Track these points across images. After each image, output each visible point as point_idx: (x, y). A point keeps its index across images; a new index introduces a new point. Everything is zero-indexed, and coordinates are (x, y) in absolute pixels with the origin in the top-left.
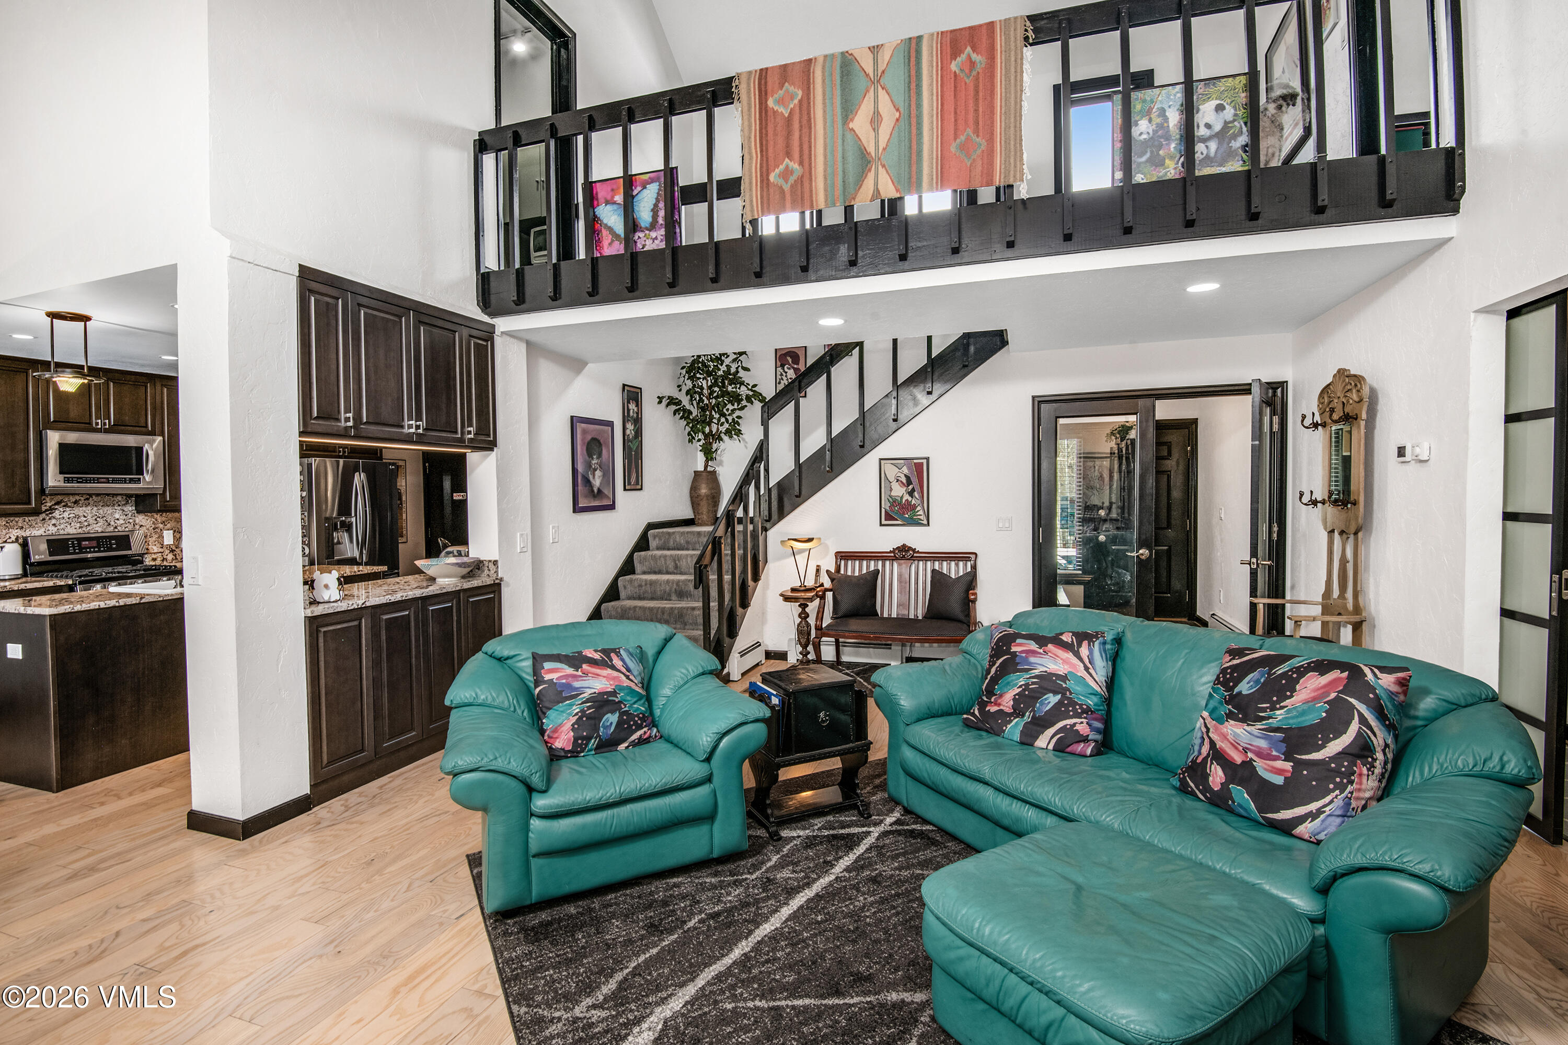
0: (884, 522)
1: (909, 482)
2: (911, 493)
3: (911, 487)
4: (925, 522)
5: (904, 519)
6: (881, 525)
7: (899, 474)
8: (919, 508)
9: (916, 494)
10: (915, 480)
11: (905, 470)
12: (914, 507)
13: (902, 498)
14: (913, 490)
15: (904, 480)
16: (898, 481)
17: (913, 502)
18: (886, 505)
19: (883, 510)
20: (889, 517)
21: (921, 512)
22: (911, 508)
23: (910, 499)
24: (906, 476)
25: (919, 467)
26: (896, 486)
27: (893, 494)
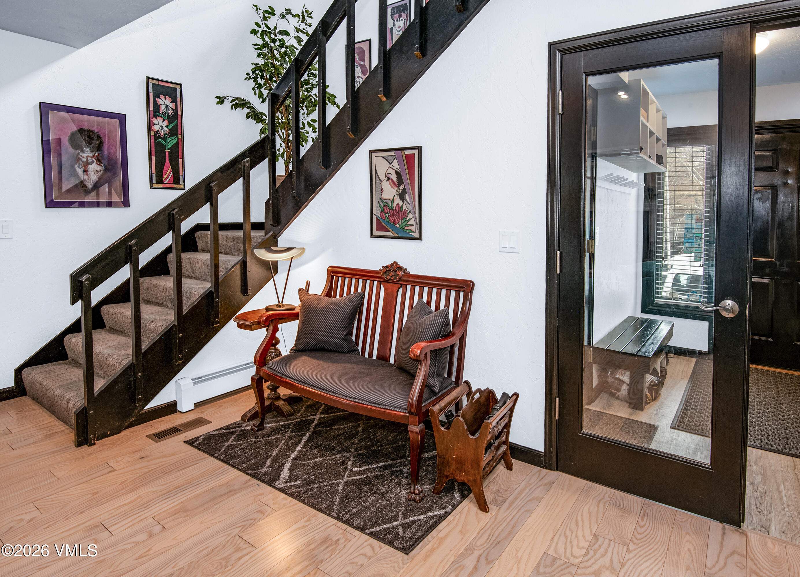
0: (375, 233)
1: (400, 181)
2: (402, 196)
3: (401, 187)
4: (417, 235)
5: (395, 230)
6: (372, 236)
7: (390, 171)
8: (410, 216)
9: (407, 196)
10: (406, 178)
11: (396, 164)
12: (405, 214)
13: (393, 201)
14: (404, 191)
15: (394, 177)
16: (389, 179)
17: (405, 207)
18: (377, 211)
19: (374, 217)
20: (381, 227)
21: (412, 222)
22: (401, 214)
23: (401, 203)
24: (396, 172)
25: (410, 159)
26: (386, 185)
27: (384, 196)
